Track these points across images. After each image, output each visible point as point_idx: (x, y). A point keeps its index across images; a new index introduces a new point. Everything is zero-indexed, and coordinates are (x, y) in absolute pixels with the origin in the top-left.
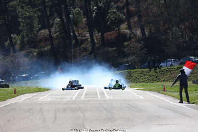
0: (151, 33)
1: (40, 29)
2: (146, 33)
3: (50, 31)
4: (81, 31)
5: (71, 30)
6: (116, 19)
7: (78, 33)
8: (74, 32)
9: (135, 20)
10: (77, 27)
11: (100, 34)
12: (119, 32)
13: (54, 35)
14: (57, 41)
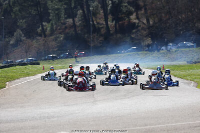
0: (154, 23)
1: (66, 18)
2: (151, 23)
3: (74, 21)
4: (98, 21)
5: (91, 20)
6: (126, 11)
7: (97, 22)
8: (93, 21)
9: (142, 12)
10: (96, 18)
11: (114, 23)
12: (129, 22)
13: (78, 24)
14: (80, 28)
